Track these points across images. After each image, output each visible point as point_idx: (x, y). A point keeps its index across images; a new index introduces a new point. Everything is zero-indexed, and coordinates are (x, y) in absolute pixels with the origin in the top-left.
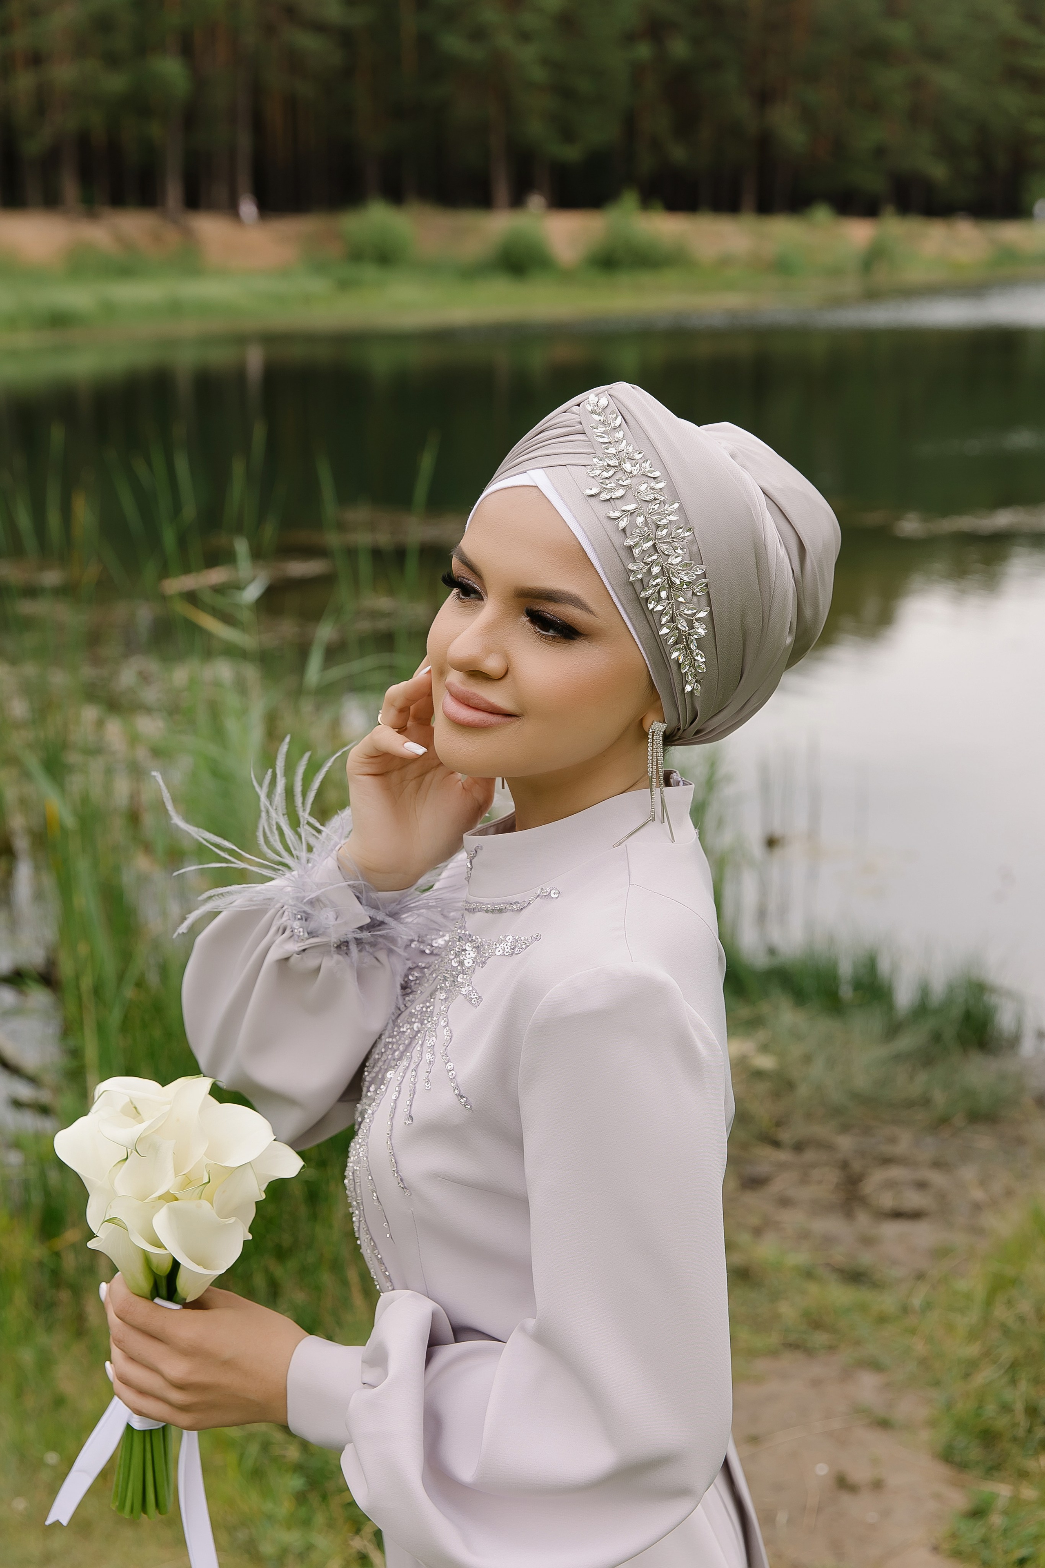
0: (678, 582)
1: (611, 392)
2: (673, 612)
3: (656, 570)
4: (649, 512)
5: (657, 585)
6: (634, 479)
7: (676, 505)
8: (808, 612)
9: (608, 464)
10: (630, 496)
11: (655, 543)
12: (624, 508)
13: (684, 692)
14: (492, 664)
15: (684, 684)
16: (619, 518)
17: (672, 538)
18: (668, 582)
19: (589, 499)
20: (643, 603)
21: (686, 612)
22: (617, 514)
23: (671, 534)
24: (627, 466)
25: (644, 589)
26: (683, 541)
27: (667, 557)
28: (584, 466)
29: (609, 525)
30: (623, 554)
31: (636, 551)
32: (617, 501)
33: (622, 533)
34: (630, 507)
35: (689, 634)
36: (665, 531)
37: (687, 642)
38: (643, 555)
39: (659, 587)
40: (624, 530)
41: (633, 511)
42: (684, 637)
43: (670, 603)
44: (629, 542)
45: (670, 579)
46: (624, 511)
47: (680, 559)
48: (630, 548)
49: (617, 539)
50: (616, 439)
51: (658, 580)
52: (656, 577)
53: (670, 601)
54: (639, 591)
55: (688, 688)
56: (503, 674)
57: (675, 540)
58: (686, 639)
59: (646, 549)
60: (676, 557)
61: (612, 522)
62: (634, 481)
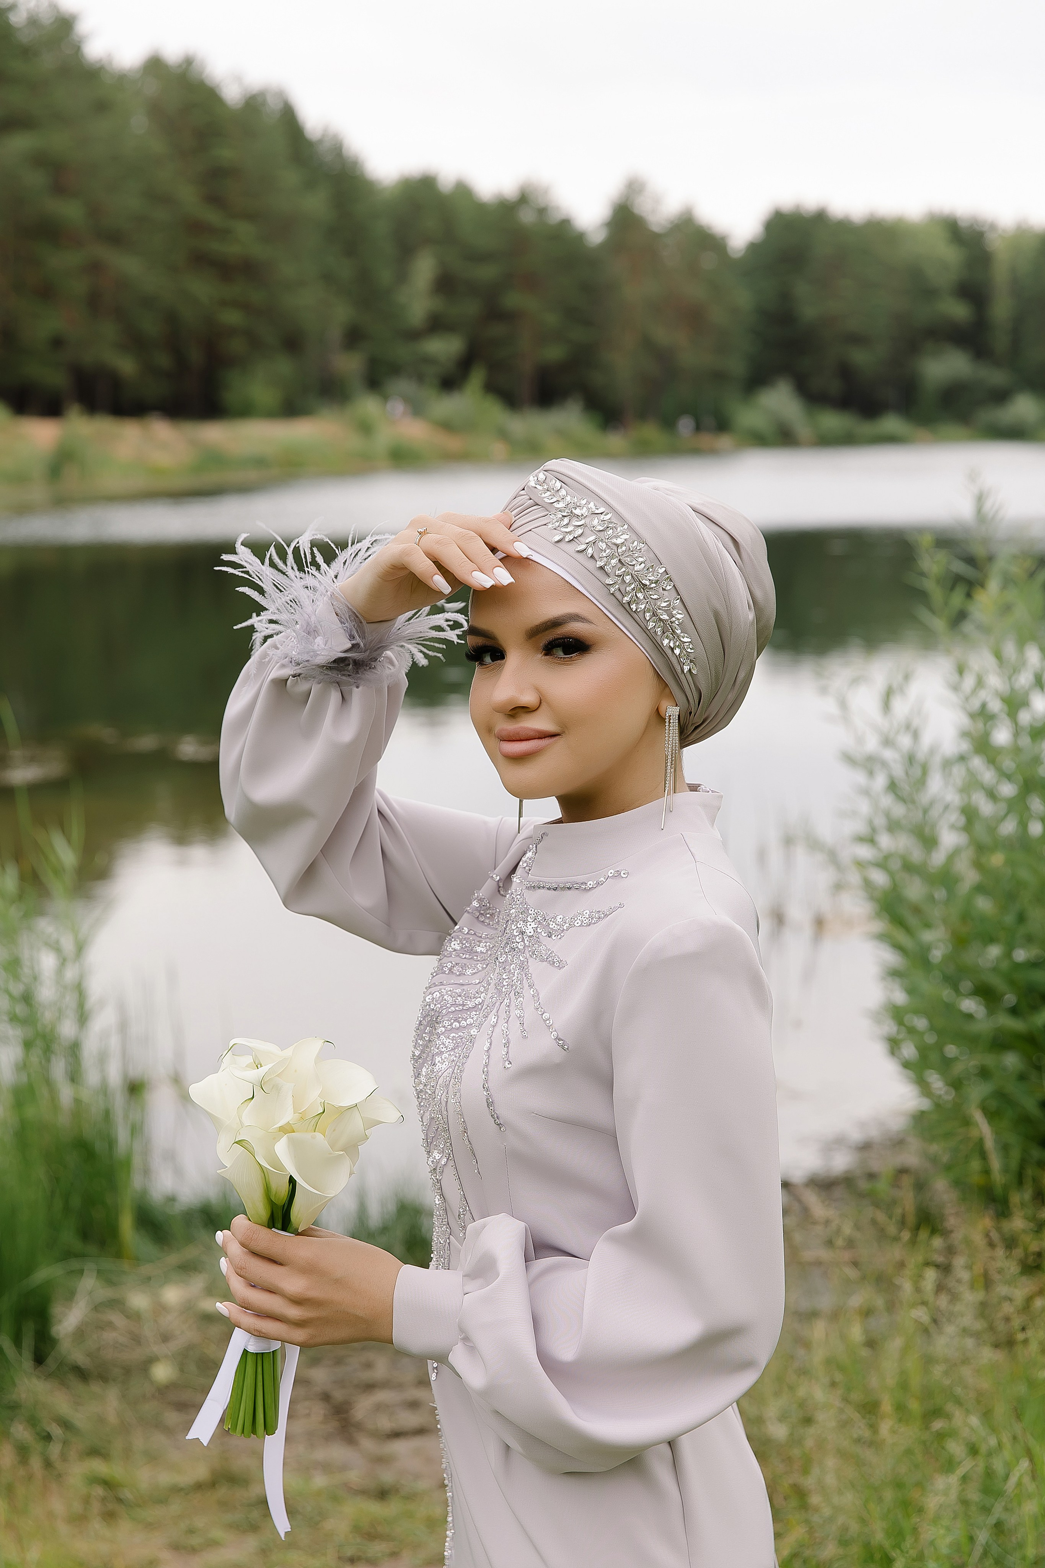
0: (647, 583)
1: (546, 468)
2: (653, 608)
3: (628, 579)
4: (607, 538)
5: (633, 589)
6: (587, 519)
7: (626, 527)
8: (758, 594)
9: (563, 515)
10: (587, 531)
11: (619, 560)
12: (587, 541)
13: (684, 672)
14: (528, 698)
15: (682, 666)
16: (586, 549)
17: (631, 551)
18: (640, 585)
19: (558, 545)
20: (627, 606)
21: (662, 605)
22: (583, 547)
23: (630, 549)
24: (578, 512)
25: (624, 597)
26: (640, 552)
27: (633, 567)
28: (545, 525)
29: (580, 557)
30: (599, 574)
31: (608, 569)
32: (579, 538)
33: (592, 560)
34: (592, 538)
35: (672, 623)
36: (624, 548)
37: (672, 629)
38: (614, 571)
39: (635, 591)
40: (592, 557)
41: (594, 541)
42: (668, 626)
43: (647, 602)
44: (600, 564)
45: (641, 582)
46: (587, 543)
47: (643, 565)
48: (602, 568)
49: (590, 564)
50: (562, 497)
51: (633, 586)
52: (630, 584)
53: (647, 600)
54: (621, 599)
55: (686, 668)
56: (539, 703)
57: (634, 552)
58: (671, 627)
59: (615, 565)
60: (640, 565)
61: (581, 554)
62: (587, 520)
